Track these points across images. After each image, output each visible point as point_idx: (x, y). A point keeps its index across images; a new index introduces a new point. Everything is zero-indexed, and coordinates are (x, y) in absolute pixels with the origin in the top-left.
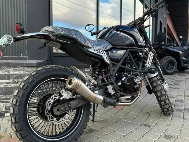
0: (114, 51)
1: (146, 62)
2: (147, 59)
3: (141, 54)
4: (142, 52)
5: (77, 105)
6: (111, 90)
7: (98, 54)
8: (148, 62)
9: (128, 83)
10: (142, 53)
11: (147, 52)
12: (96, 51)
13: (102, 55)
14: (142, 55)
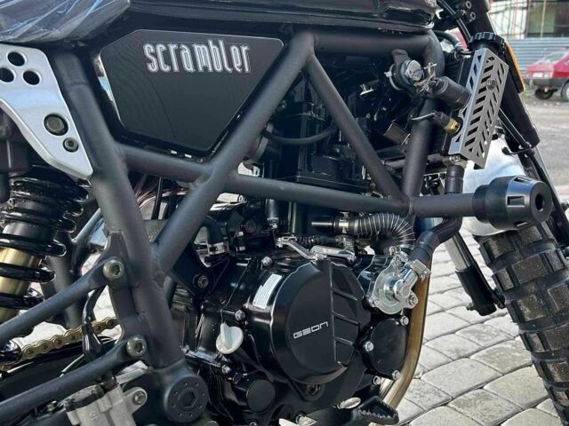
1: (454, 133)
2: (461, 106)
3: (411, 68)
4: (420, 55)
8: (466, 127)
9: (307, 331)
10: (423, 63)
11: (459, 52)
14: (425, 75)
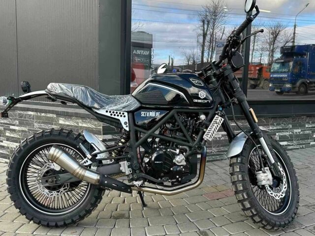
0: (142, 113)
3: (202, 116)
5: (68, 180)
6: (125, 167)
7: (113, 116)
9: (158, 162)
12: (110, 112)
13: (119, 118)
